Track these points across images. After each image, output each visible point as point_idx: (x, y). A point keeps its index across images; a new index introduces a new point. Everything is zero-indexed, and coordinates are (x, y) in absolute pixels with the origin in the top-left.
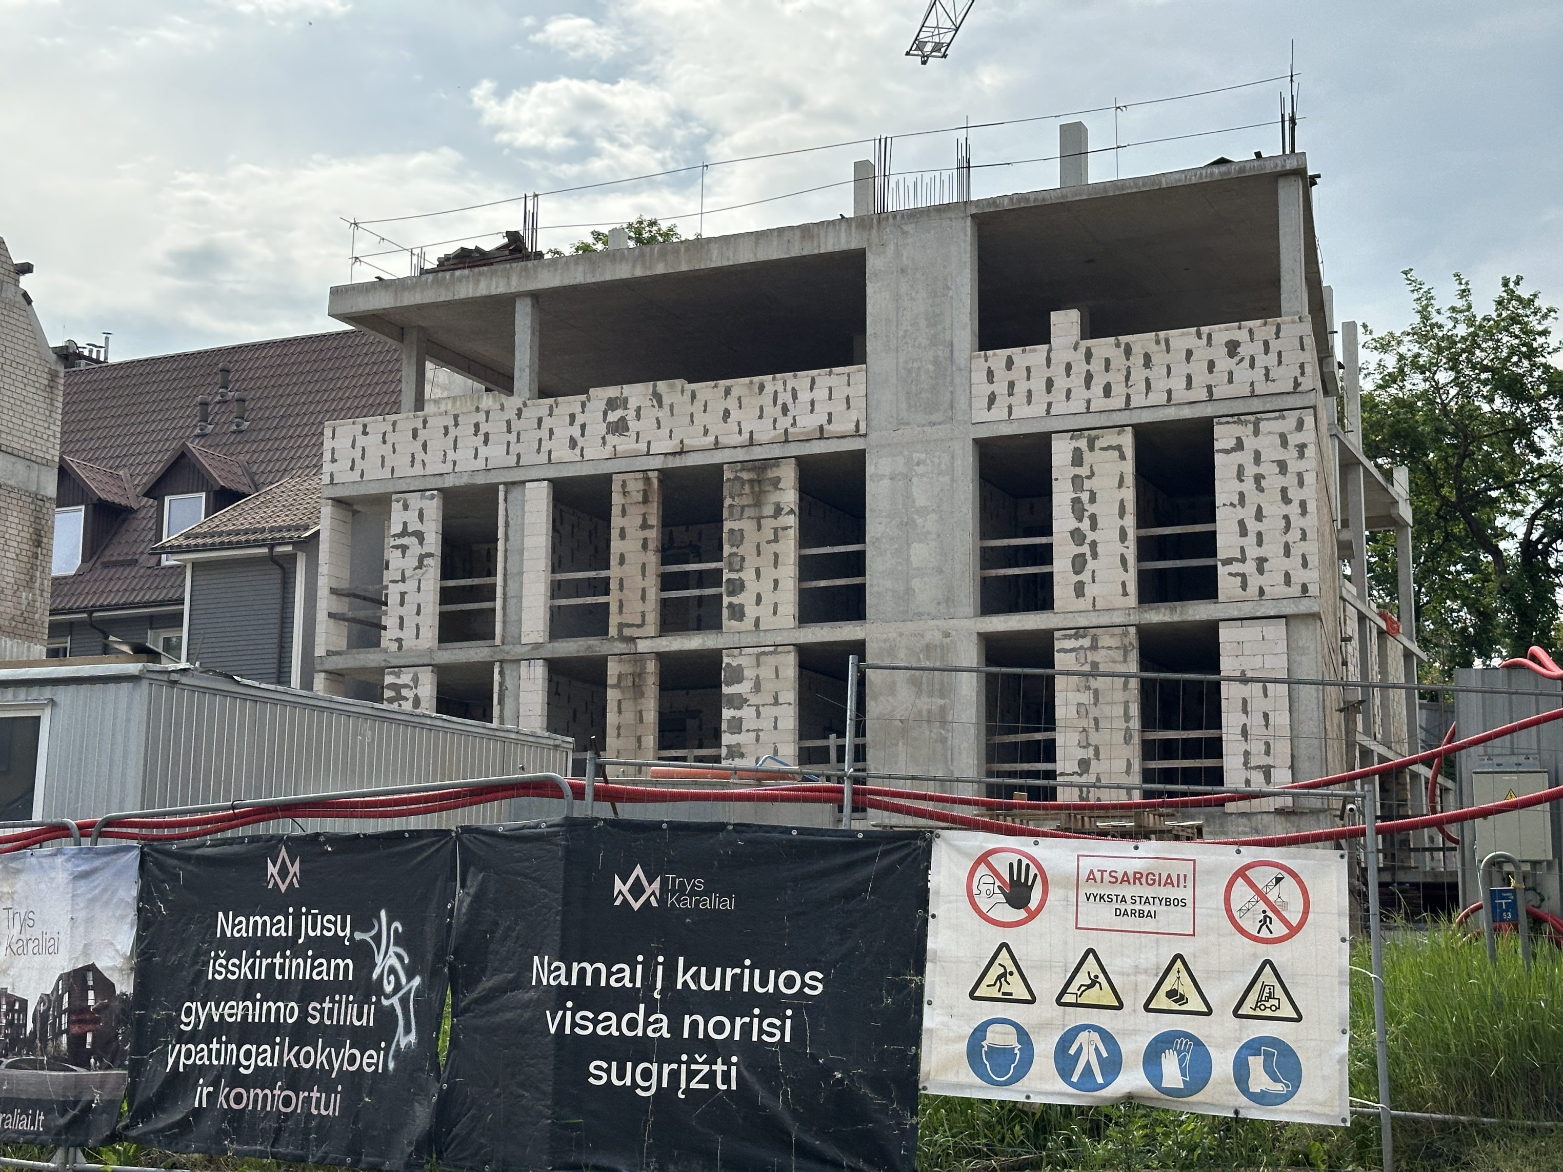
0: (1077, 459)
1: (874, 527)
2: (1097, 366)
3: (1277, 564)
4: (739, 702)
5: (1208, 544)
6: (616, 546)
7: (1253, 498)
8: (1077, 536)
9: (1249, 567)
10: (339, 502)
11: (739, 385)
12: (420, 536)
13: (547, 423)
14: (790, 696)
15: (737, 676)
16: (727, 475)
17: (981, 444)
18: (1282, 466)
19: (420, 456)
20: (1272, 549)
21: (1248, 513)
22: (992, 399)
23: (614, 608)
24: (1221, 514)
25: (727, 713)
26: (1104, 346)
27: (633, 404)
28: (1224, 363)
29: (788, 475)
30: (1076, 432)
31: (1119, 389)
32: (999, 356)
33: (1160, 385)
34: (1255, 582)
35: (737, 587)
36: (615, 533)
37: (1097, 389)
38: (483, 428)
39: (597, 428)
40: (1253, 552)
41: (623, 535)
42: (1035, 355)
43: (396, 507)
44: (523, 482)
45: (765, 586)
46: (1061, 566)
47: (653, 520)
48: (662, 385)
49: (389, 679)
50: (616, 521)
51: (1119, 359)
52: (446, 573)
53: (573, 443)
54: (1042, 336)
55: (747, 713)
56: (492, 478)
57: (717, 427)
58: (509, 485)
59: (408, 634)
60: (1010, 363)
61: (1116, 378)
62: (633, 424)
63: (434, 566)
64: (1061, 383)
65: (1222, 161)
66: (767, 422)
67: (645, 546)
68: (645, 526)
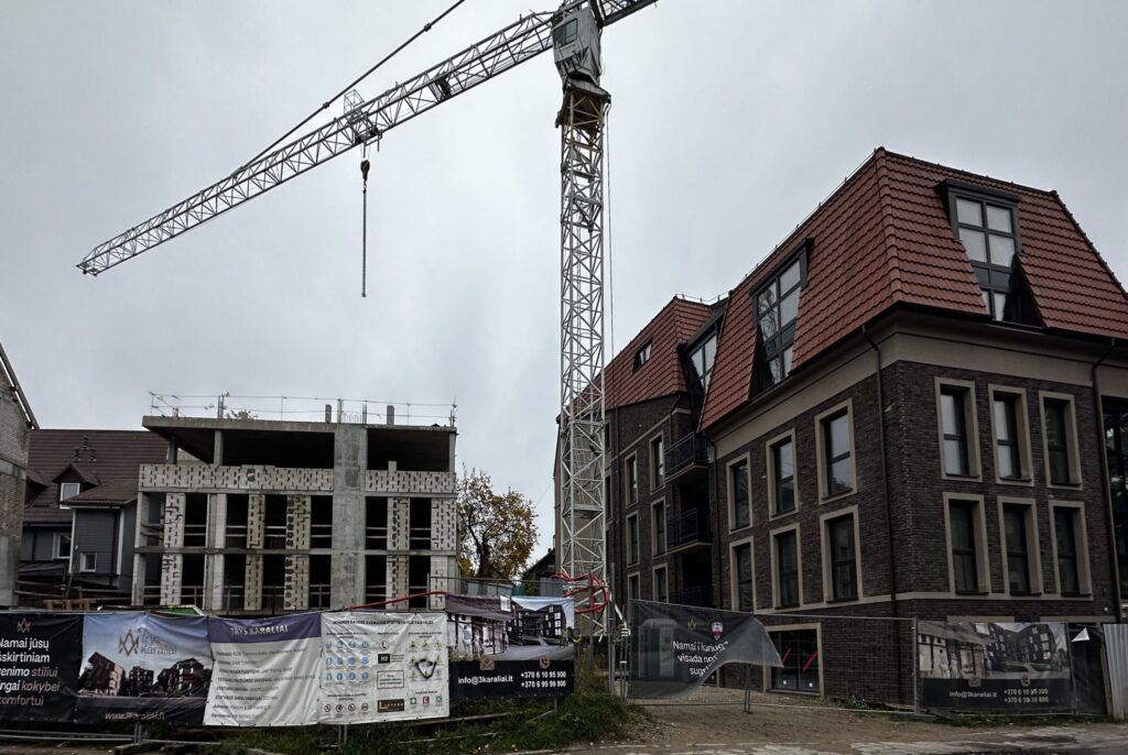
0: (395, 506)
1: (334, 521)
2: (401, 479)
3: (446, 541)
4: (291, 572)
5: (428, 534)
6: (250, 518)
7: (441, 522)
8: (394, 529)
9: (439, 541)
10: (145, 493)
11: (293, 470)
12: (177, 508)
13: (226, 474)
14: (307, 571)
15: (290, 563)
16: (288, 499)
17: (367, 498)
18: (448, 514)
19: (178, 480)
20: (445, 537)
21: (439, 526)
22: (371, 485)
23: (249, 538)
24: (432, 525)
25: (286, 575)
26: (403, 473)
27: (257, 471)
28: (435, 483)
29: (308, 500)
30: (395, 498)
31: (406, 486)
32: (373, 472)
33: (418, 487)
34: (440, 546)
35: (291, 535)
36: (249, 514)
37: (401, 486)
38: (203, 473)
39: (244, 479)
40: (440, 537)
41: (252, 515)
42: (384, 473)
43: (168, 498)
44: (216, 494)
45: (300, 536)
46: (389, 537)
47: (263, 511)
48: (267, 467)
49: (164, 557)
50: (250, 510)
51: (407, 478)
52: (187, 522)
53: (235, 483)
54: (386, 468)
55: (293, 575)
56: (204, 491)
57: (285, 483)
58: (212, 494)
59: (172, 542)
60: (377, 475)
61: (406, 483)
62: (257, 479)
63: (182, 519)
64: (391, 483)
65: (436, 425)
66: (302, 484)
67: (260, 519)
68: (260, 513)
